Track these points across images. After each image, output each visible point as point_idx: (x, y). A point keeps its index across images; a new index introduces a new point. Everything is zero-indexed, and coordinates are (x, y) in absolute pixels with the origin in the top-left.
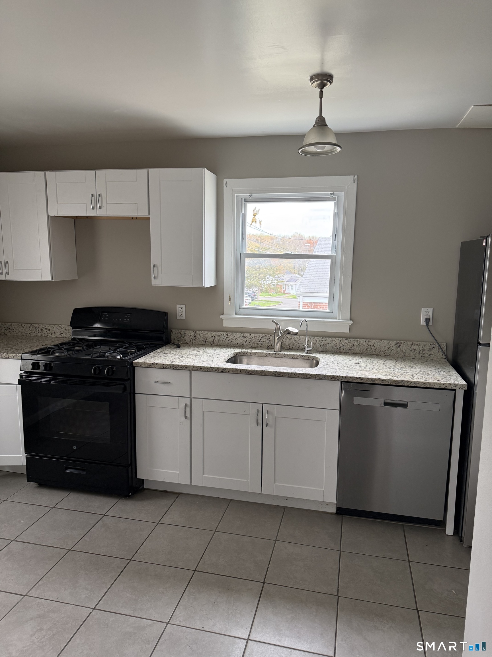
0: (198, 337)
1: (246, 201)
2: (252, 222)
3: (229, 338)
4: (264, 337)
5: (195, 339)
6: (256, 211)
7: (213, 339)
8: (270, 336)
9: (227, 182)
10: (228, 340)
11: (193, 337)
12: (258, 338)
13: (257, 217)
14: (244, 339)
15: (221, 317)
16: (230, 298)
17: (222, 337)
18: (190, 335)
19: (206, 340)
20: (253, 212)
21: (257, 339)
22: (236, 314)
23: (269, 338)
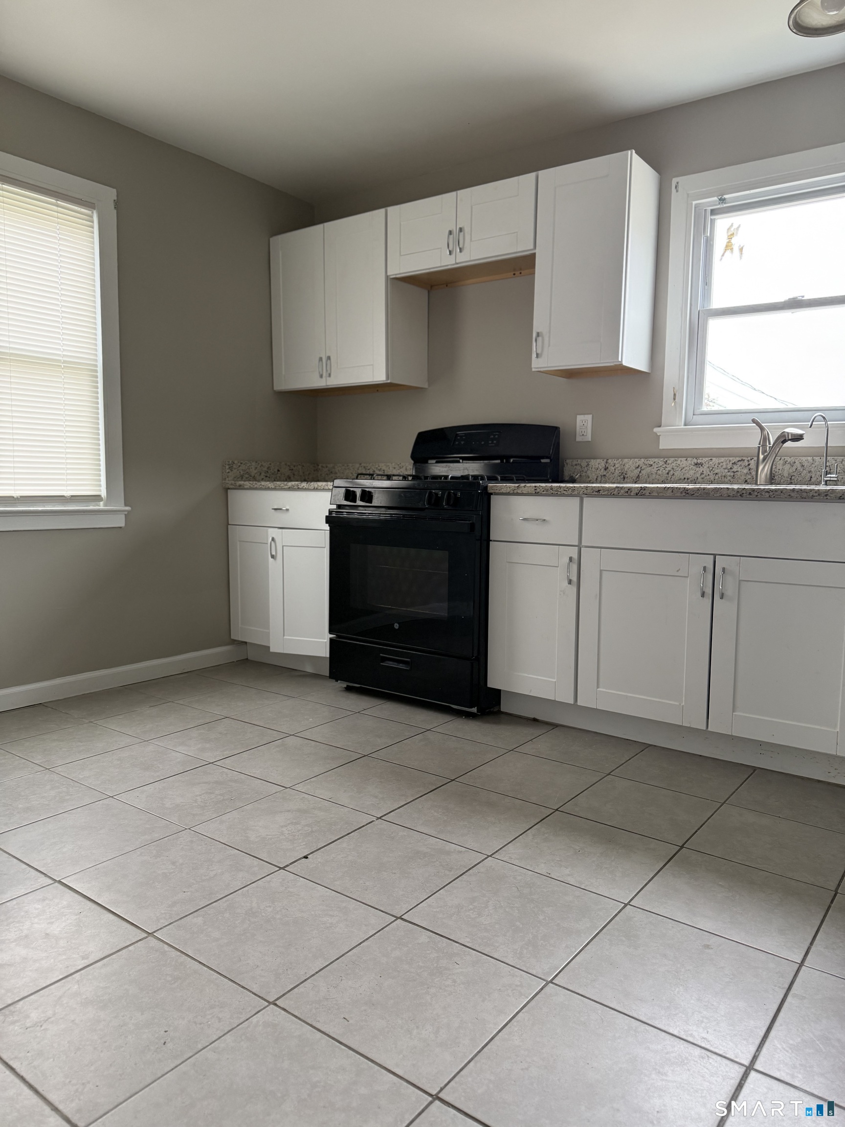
0: (611, 471)
1: (713, 212)
2: (725, 252)
3: (669, 469)
4: (738, 463)
5: (605, 474)
6: (732, 229)
7: (638, 473)
8: (751, 459)
9: (678, 183)
10: (667, 472)
11: (603, 470)
12: (727, 464)
13: (733, 241)
14: (697, 469)
15: (656, 430)
16: (675, 395)
17: (655, 467)
18: (597, 467)
19: (626, 474)
20: (727, 232)
21: (724, 467)
22: (685, 425)
23: (749, 465)
